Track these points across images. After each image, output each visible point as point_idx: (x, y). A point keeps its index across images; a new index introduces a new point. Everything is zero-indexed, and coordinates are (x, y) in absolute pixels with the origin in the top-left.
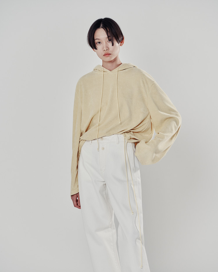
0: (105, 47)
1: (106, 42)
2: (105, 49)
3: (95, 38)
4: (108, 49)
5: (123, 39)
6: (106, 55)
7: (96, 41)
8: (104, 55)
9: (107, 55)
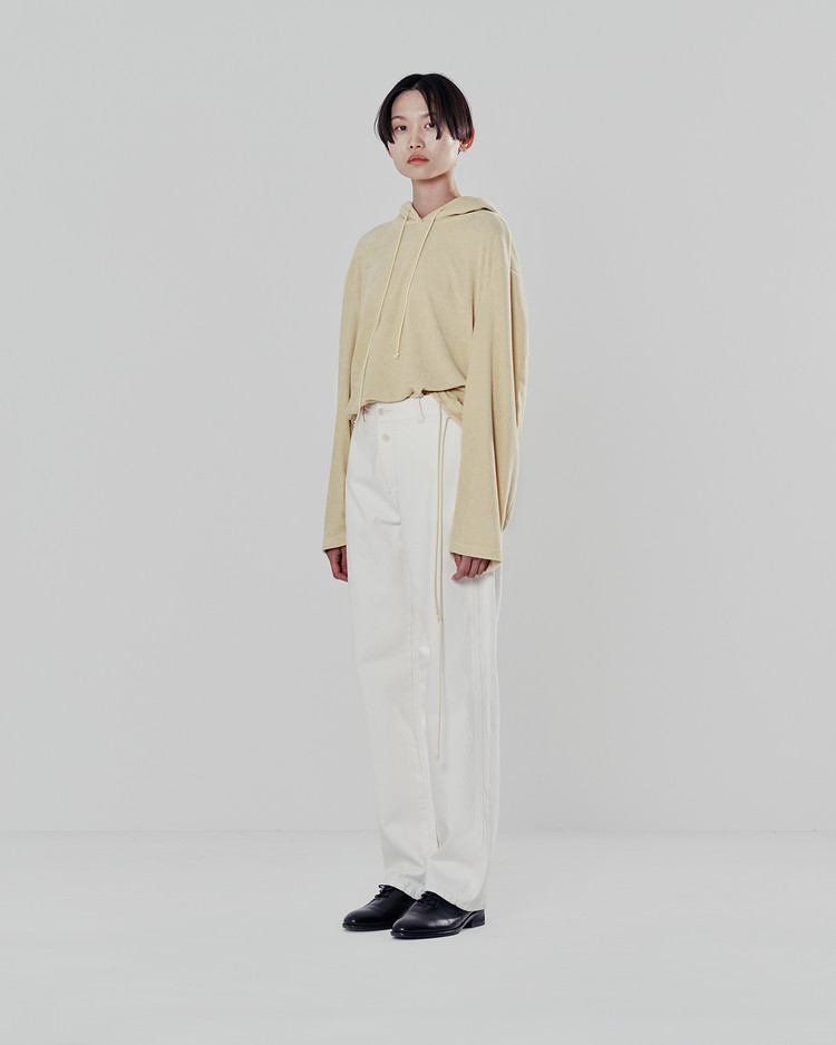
0: (414, 138)
1: (420, 128)
2: (414, 145)
3: (394, 115)
4: (421, 144)
5: (470, 135)
6: (414, 160)
7: (396, 122)
8: (409, 162)
9: (417, 160)
